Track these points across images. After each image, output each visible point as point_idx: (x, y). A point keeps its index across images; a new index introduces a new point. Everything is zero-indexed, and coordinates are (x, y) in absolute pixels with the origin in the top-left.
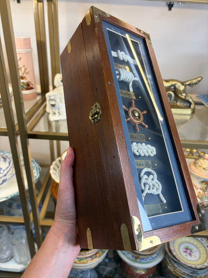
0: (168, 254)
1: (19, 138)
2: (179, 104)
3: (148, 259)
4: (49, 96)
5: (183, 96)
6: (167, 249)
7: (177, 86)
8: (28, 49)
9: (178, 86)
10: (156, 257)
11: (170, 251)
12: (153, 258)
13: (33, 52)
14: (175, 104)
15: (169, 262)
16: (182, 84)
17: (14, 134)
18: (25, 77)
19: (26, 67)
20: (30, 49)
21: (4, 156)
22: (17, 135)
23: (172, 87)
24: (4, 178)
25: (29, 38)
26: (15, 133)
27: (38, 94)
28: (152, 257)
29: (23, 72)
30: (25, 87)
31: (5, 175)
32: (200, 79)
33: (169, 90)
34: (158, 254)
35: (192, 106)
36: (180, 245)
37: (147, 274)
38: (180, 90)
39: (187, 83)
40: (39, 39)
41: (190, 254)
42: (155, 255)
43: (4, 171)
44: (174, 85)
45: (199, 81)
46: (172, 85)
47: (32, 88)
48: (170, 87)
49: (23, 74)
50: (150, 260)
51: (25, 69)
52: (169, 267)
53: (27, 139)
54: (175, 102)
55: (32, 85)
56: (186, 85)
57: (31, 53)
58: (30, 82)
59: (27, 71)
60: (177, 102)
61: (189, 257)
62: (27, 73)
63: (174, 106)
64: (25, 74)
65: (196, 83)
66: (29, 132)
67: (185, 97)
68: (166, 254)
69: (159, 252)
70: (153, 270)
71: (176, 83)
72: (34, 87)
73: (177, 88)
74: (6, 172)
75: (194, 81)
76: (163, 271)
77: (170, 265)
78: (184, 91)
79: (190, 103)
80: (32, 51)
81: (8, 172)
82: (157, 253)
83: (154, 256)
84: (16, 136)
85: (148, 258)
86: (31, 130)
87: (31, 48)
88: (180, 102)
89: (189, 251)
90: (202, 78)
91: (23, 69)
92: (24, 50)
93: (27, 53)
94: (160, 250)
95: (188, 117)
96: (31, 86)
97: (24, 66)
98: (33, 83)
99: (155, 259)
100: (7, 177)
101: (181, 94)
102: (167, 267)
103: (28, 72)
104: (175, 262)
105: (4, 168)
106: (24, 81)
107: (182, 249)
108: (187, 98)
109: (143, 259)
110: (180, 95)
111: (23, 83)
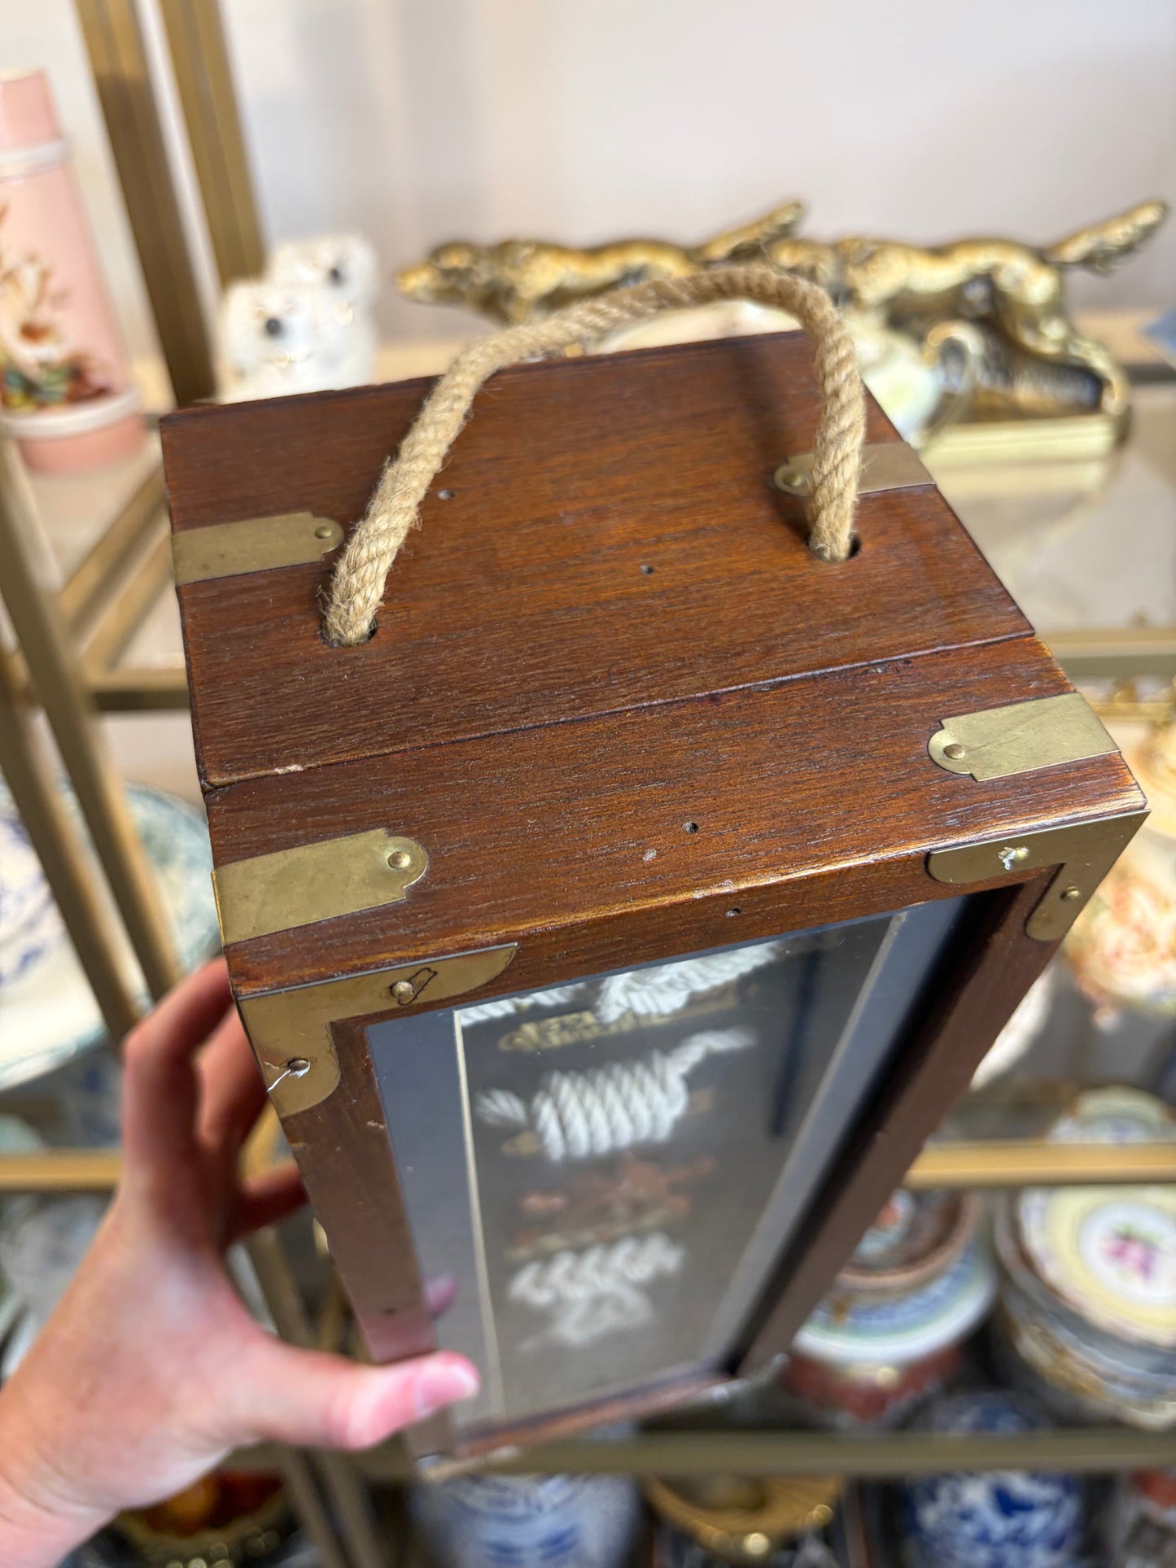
0: (1014, 1278)
2: (1023, 393)
5: (1050, 338)
6: (1005, 1248)
7: (1005, 280)
8: (44, 148)
9: (1015, 279)
11: (1027, 1258)
14: (997, 400)
16: (1043, 256)
18: (48, 328)
19: (43, 264)
20: (57, 145)
23: (977, 293)
24: (30, 941)
25: (41, 76)
29: (30, 294)
30: (61, 386)
32: (1148, 216)
35: (1113, 400)
36: (1086, 1219)
38: (1024, 304)
39: (1074, 251)
41: (1145, 1268)
43: (23, 899)
44: (987, 278)
45: (1149, 232)
46: (973, 280)
47: (101, 393)
48: (959, 289)
49: (35, 305)
51: (44, 276)
54: (998, 385)
55: (103, 369)
56: (1061, 268)
57: (65, 164)
58: (83, 355)
59: (54, 284)
60: (1007, 380)
61: (1136, 1286)
62: (60, 299)
63: (992, 409)
64: (45, 306)
65: (1128, 249)
67: (1064, 343)
71: (994, 258)
72: (112, 383)
73: (1006, 295)
74: (34, 902)
75: (1118, 234)
78: (1057, 307)
79: (1097, 382)
80: (71, 153)
87: (59, 133)
88: (1035, 382)
89: (1135, 1252)
90: (1166, 210)
91: (29, 278)
92: (19, 156)
93: (39, 171)
95: (1091, 476)
96: (96, 378)
97: (32, 259)
101: (1033, 326)
103: (67, 292)
106: (51, 351)
107: (1097, 1241)
108: (1074, 352)
109: (870, 1311)
110: (1028, 339)
111: (44, 365)
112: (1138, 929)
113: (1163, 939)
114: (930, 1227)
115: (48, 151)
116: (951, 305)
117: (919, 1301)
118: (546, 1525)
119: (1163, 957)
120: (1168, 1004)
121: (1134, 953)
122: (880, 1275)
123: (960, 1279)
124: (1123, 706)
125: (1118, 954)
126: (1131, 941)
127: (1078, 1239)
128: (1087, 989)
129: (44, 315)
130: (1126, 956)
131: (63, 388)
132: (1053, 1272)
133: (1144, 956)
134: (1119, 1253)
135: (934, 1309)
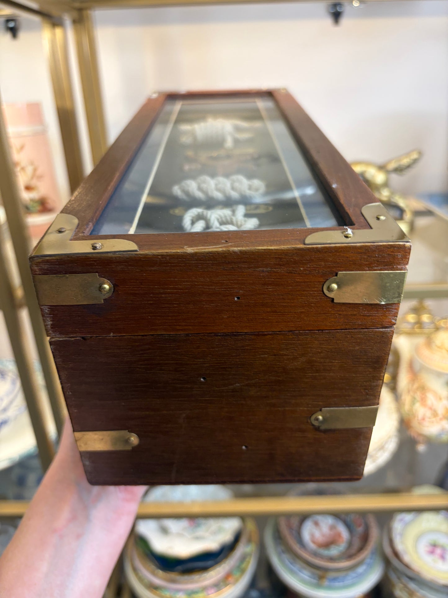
3: (348, 578)
5: (384, 195)
7: (368, 175)
8: (37, 127)
9: (372, 175)
10: (365, 571)
11: (396, 554)
12: (359, 575)
16: (382, 168)
18: (35, 187)
19: (35, 165)
20: (41, 127)
24: (3, 416)
25: (38, 104)
28: (356, 573)
31: (5, 410)
32: (415, 156)
35: (407, 217)
36: (418, 538)
38: (375, 184)
39: (391, 166)
41: (442, 557)
42: (364, 567)
43: (2, 400)
44: (362, 174)
45: (415, 161)
49: (31, 179)
50: (354, 578)
51: (35, 170)
56: (388, 172)
58: (46, 196)
59: (39, 172)
61: (440, 565)
62: (40, 177)
64: (34, 180)
65: (409, 167)
67: (389, 197)
68: (387, 563)
69: (372, 559)
71: (365, 168)
73: (369, 181)
74: (6, 401)
75: (406, 161)
77: (399, 586)
78: (386, 185)
79: (402, 211)
81: (11, 402)
82: (368, 561)
83: (360, 570)
85: (347, 576)
89: (438, 551)
90: (420, 153)
91: (29, 170)
92: (30, 129)
93: (35, 135)
97: (31, 163)
100: (11, 413)
101: (378, 191)
103: (42, 175)
104: (411, 579)
106: (34, 195)
107: (423, 547)
108: (393, 200)
109: (335, 579)
110: (377, 195)
111: (32, 200)
112: (431, 408)
113: (441, 411)
114: (357, 543)
115: (39, 129)
117: (354, 575)
119: (441, 419)
120: (444, 438)
121: (430, 418)
122: (338, 562)
123: (370, 566)
124: (417, 330)
125: (423, 419)
126: (429, 413)
127: (416, 546)
128: (413, 434)
129: (34, 183)
130: (427, 420)
131: (39, 208)
132: (407, 558)
133: (434, 419)
134: (432, 552)
135: (361, 577)
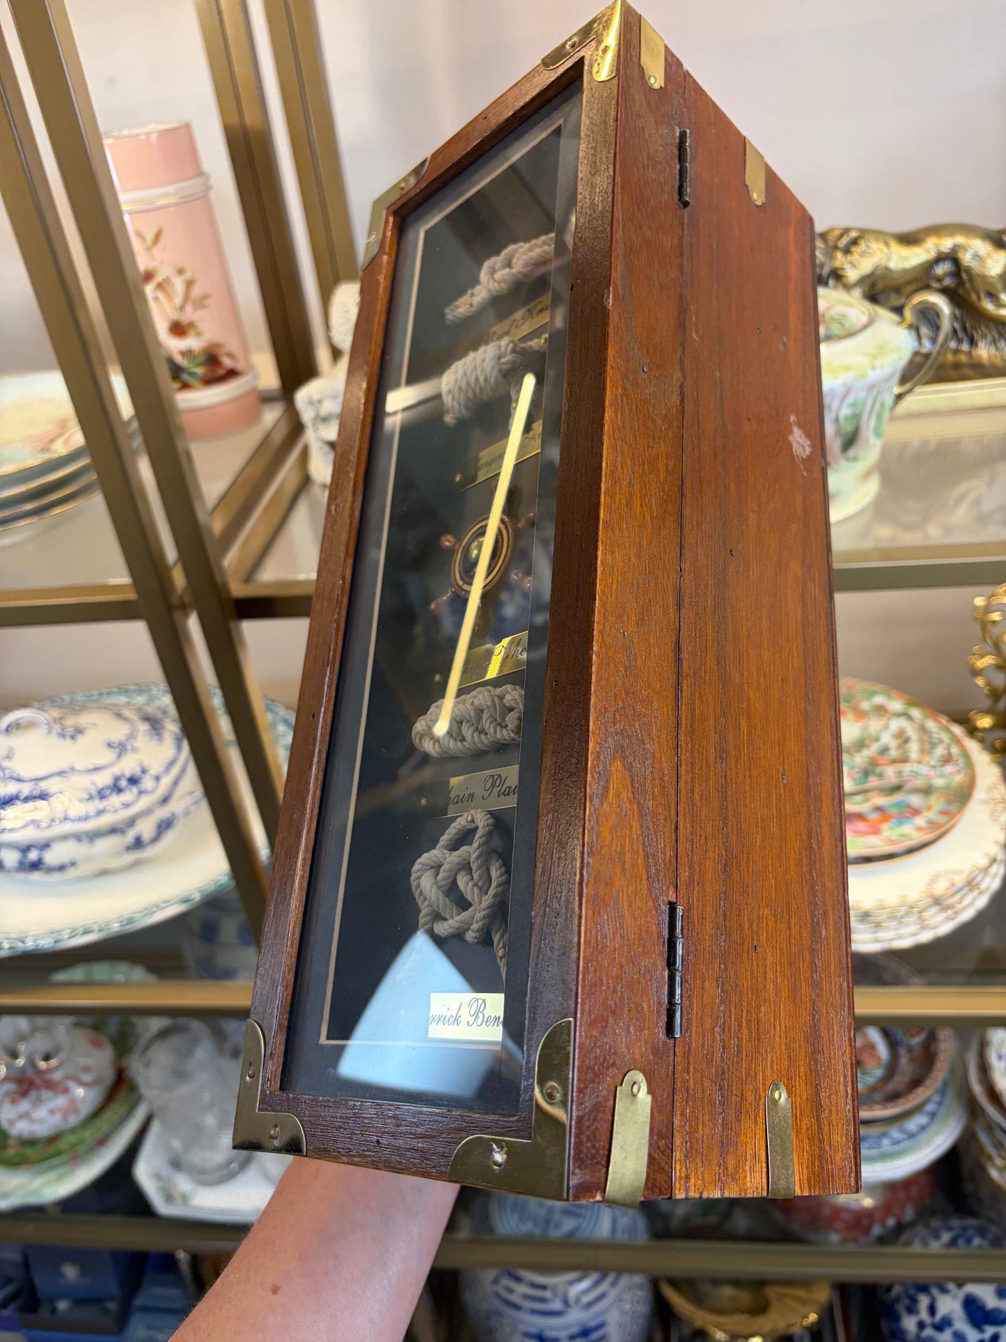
0: (983, 1111)
1: (193, 625)
2: (984, 352)
3: (886, 1142)
4: (311, 402)
6: (978, 1089)
7: (966, 258)
8: (189, 183)
9: (976, 256)
10: (923, 1128)
11: (995, 1097)
12: (912, 1136)
13: (212, 194)
14: (963, 358)
15: (990, 1150)
17: (169, 608)
18: (191, 325)
19: (188, 275)
20: (199, 181)
21: (150, 710)
22: (184, 608)
24: (163, 813)
25: (187, 127)
26: (175, 601)
27: (266, 399)
28: (903, 1131)
29: (178, 300)
30: (200, 371)
31: (165, 800)
33: (927, 287)
34: (933, 1115)
37: (886, 1208)
38: (984, 277)
40: (234, 119)
42: (921, 1119)
43: (157, 778)
44: (952, 257)
46: (940, 259)
47: (232, 374)
48: (929, 266)
49: (182, 308)
50: (897, 1142)
51: (189, 284)
52: (994, 1174)
53: (232, 624)
54: (965, 347)
55: (230, 355)
57: (204, 196)
58: (218, 345)
59: (196, 291)
60: (973, 342)
62: (201, 303)
63: (957, 366)
64: (189, 308)
66: (238, 590)
68: (972, 1109)
69: (940, 1104)
70: (914, 1190)
71: (960, 239)
72: (239, 366)
73: (968, 271)
74: (166, 781)
76: (968, 1188)
77: (999, 1162)
80: (208, 188)
81: (176, 783)
82: (930, 1107)
83: (912, 1125)
84: (177, 615)
85: (884, 1135)
86: (248, 578)
87: (200, 174)
88: (994, 342)
91: (177, 286)
92: (171, 189)
93: (185, 202)
94: (943, 1092)
96: (227, 362)
97: (180, 272)
98: (232, 345)
99: (924, 1136)
100: (176, 806)
101: (993, 296)
102: (984, 1170)
103: (205, 297)
105: (156, 767)
106: (192, 343)
111: (187, 354)
115: (192, 186)
116: (923, 278)
117: (901, 1136)
118: (576, 1317)
122: (866, 1110)
129: (189, 315)
131: (202, 373)
